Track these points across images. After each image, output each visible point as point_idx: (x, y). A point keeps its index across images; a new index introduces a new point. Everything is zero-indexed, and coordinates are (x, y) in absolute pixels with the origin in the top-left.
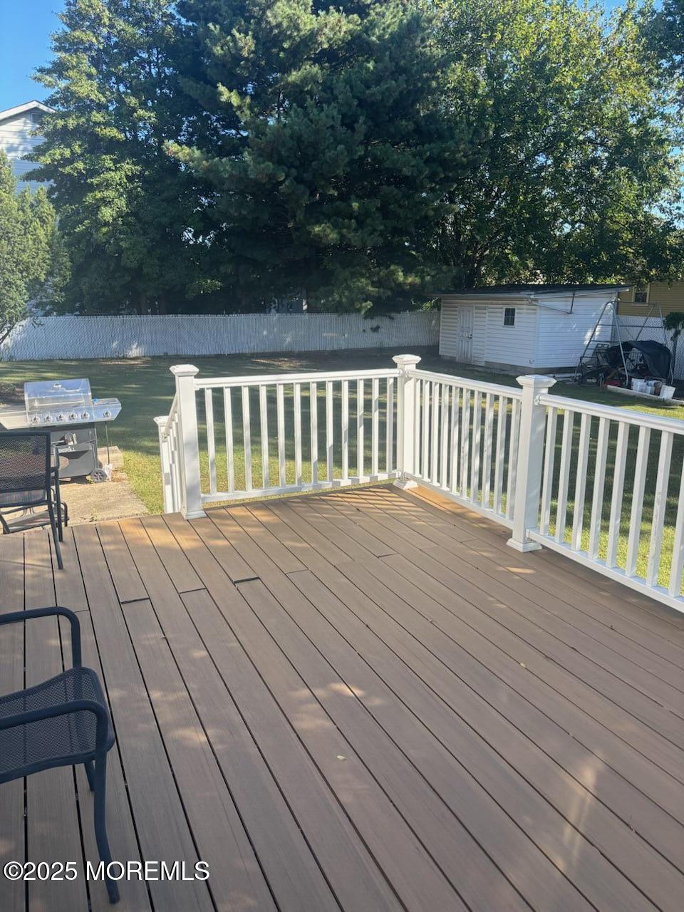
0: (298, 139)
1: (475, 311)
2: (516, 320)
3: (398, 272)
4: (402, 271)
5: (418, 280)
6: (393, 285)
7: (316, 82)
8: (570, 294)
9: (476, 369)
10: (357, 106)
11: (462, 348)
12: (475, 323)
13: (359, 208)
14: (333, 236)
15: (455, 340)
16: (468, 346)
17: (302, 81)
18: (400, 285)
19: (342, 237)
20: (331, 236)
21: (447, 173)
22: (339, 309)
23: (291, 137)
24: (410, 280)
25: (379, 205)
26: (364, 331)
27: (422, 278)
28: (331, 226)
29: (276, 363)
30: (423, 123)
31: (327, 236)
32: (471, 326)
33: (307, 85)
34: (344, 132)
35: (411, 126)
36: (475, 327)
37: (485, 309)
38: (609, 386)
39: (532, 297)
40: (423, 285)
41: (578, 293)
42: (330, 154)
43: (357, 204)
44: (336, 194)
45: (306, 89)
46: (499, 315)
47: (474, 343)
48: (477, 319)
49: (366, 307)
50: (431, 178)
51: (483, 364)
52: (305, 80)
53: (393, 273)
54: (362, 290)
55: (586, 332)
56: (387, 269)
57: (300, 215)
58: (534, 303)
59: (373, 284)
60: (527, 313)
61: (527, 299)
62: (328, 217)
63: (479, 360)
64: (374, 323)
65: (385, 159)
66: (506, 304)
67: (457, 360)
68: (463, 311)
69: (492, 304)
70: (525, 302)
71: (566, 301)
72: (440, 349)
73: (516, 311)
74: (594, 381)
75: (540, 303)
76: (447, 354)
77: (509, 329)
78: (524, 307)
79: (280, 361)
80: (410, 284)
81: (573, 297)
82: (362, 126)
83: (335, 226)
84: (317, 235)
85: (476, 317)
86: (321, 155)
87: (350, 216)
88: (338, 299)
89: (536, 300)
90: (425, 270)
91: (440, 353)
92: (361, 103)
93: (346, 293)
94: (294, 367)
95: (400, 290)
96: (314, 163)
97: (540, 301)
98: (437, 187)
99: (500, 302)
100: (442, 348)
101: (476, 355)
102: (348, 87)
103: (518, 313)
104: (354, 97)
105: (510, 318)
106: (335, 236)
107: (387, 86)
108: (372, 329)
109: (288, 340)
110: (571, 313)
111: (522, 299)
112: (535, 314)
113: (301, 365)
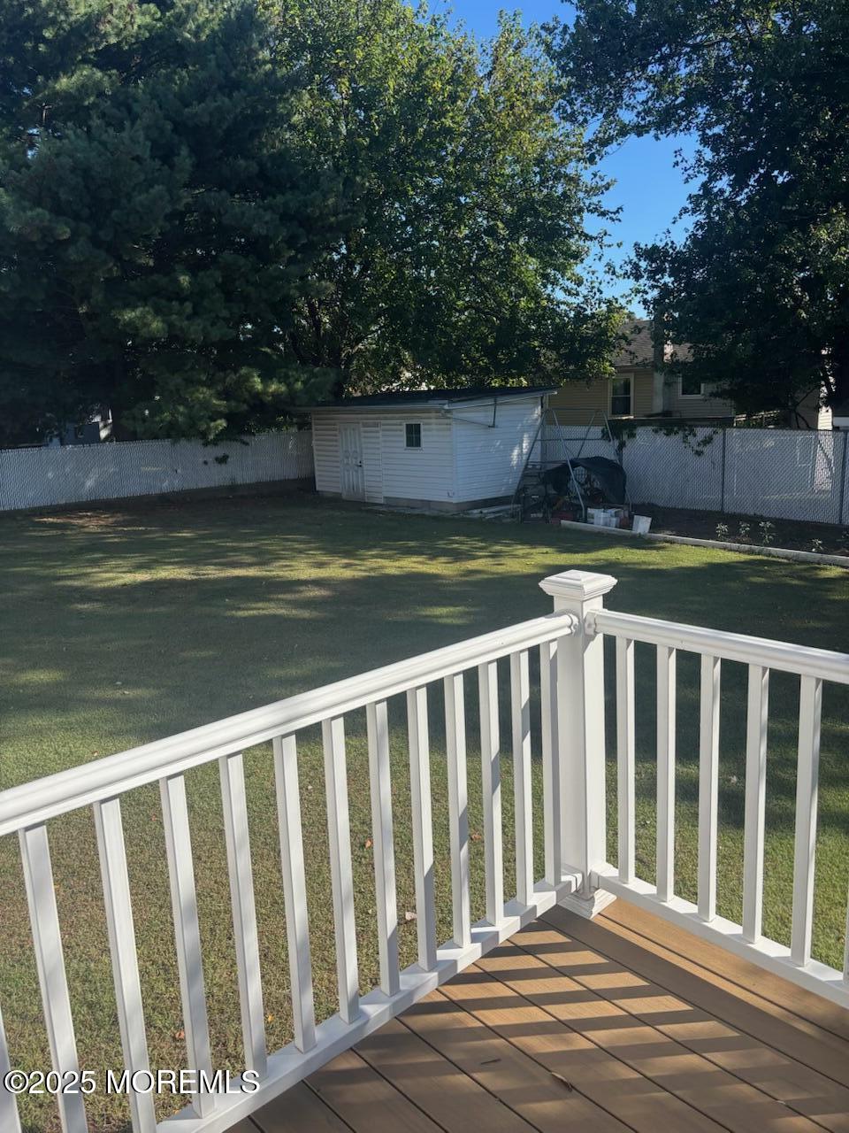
0: (85, 172)
1: (362, 429)
2: (423, 439)
3: (253, 377)
4: (259, 376)
5: (283, 388)
6: (246, 395)
7: (101, 94)
8: (490, 401)
9: (376, 508)
10: (173, 131)
11: (349, 480)
12: (364, 446)
13: (190, 283)
14: (156, 325)
15: (339, 470)
16: (357, 477)
17: (78, 90)
18: (257, 395)
19: (171, 325)
20: (154, 325)
21: (310, 237)
22: (173, 432)
23: (73, 170)
24: (273, 387)
25: (220, 280)
26: (206, 463)
27: (289, 385)
28: (151, 311)
29: (75, 522)
30: (269, 165)
31: (147, 325)
32: (358, 450)
33: (88, 96)
34: (158, 167)
35: (254, 168)
36: (364, 451)
37: (376, 425)
38: (563, 521)
39: (446, 407)
40: (292, 396)
41: (500, 400)
42: (140, 198)
43: (187, 278)
44: (151, 263)
45: (86, 103)
46: (398, 433)
47: (365, 473)
48: (367, 440)
49: (216, 428)
50: (291, 242)
51: (382, 501)
52: (83, 89)
53: (247, 378)
54: (205, 405)
55: (512, 451)
56: (235, 374)
57: (98, 296)
58: (449, 415)
59: (219, 396)
60: (438, 430)
61: (437, 411)
62: (144, 299)
63: (376, 495)
64: (219, 451)
65: (222, 212)
66: (407, 418)
67: (344, 497)
68: (346, 430)
69: (386, 419)
70: (433, 415)
71: (486, 411)
72: (318, 484)
73: (422, 427)
74: (540, 515)
75: (455, 415)
76: (326, 489)
77: (413, 453)
78: (433, 421)
79: (81, 518)
80: (273, 394)
81: (495, 404)
82: (185, 159)
83: (158, 311)
84: (130, 323)
85: (365, 437)
86: (124, 201)
87: (180, 296)
88: (169, 418)
89: (448, 411)
90: (290, 373)
91: (317, 489)
92: (178, 127)
93: (181, 409)
94: (107, 526)
95: (257, 403)
96: (115, 213)
97: (454, 413)
98: (299, 256)
99: (397, 415)
100: (319, 481)
101: (369, 489)
102: (155, 102)
103: (425, 430)
104: (167, 118)
105: (413, 437)
106: (160, 325)
107: (216, 104)
108: (217, 459)
109: (89, 483)
110: (493, 426)
111: (428, 411)
112: (450, 430)
113: (115, 522)
